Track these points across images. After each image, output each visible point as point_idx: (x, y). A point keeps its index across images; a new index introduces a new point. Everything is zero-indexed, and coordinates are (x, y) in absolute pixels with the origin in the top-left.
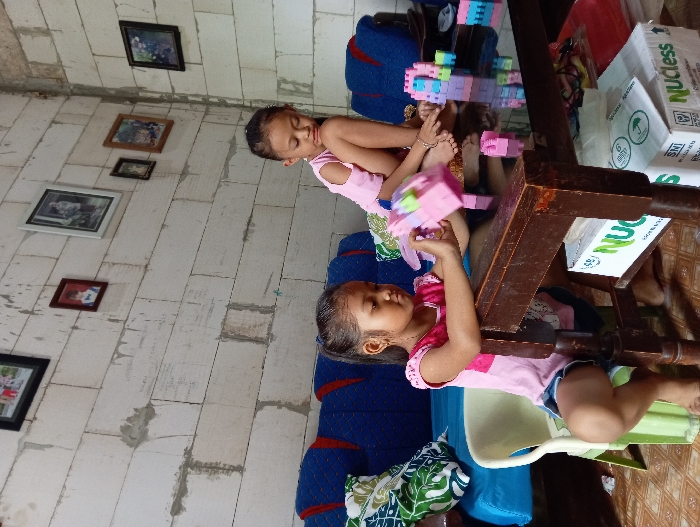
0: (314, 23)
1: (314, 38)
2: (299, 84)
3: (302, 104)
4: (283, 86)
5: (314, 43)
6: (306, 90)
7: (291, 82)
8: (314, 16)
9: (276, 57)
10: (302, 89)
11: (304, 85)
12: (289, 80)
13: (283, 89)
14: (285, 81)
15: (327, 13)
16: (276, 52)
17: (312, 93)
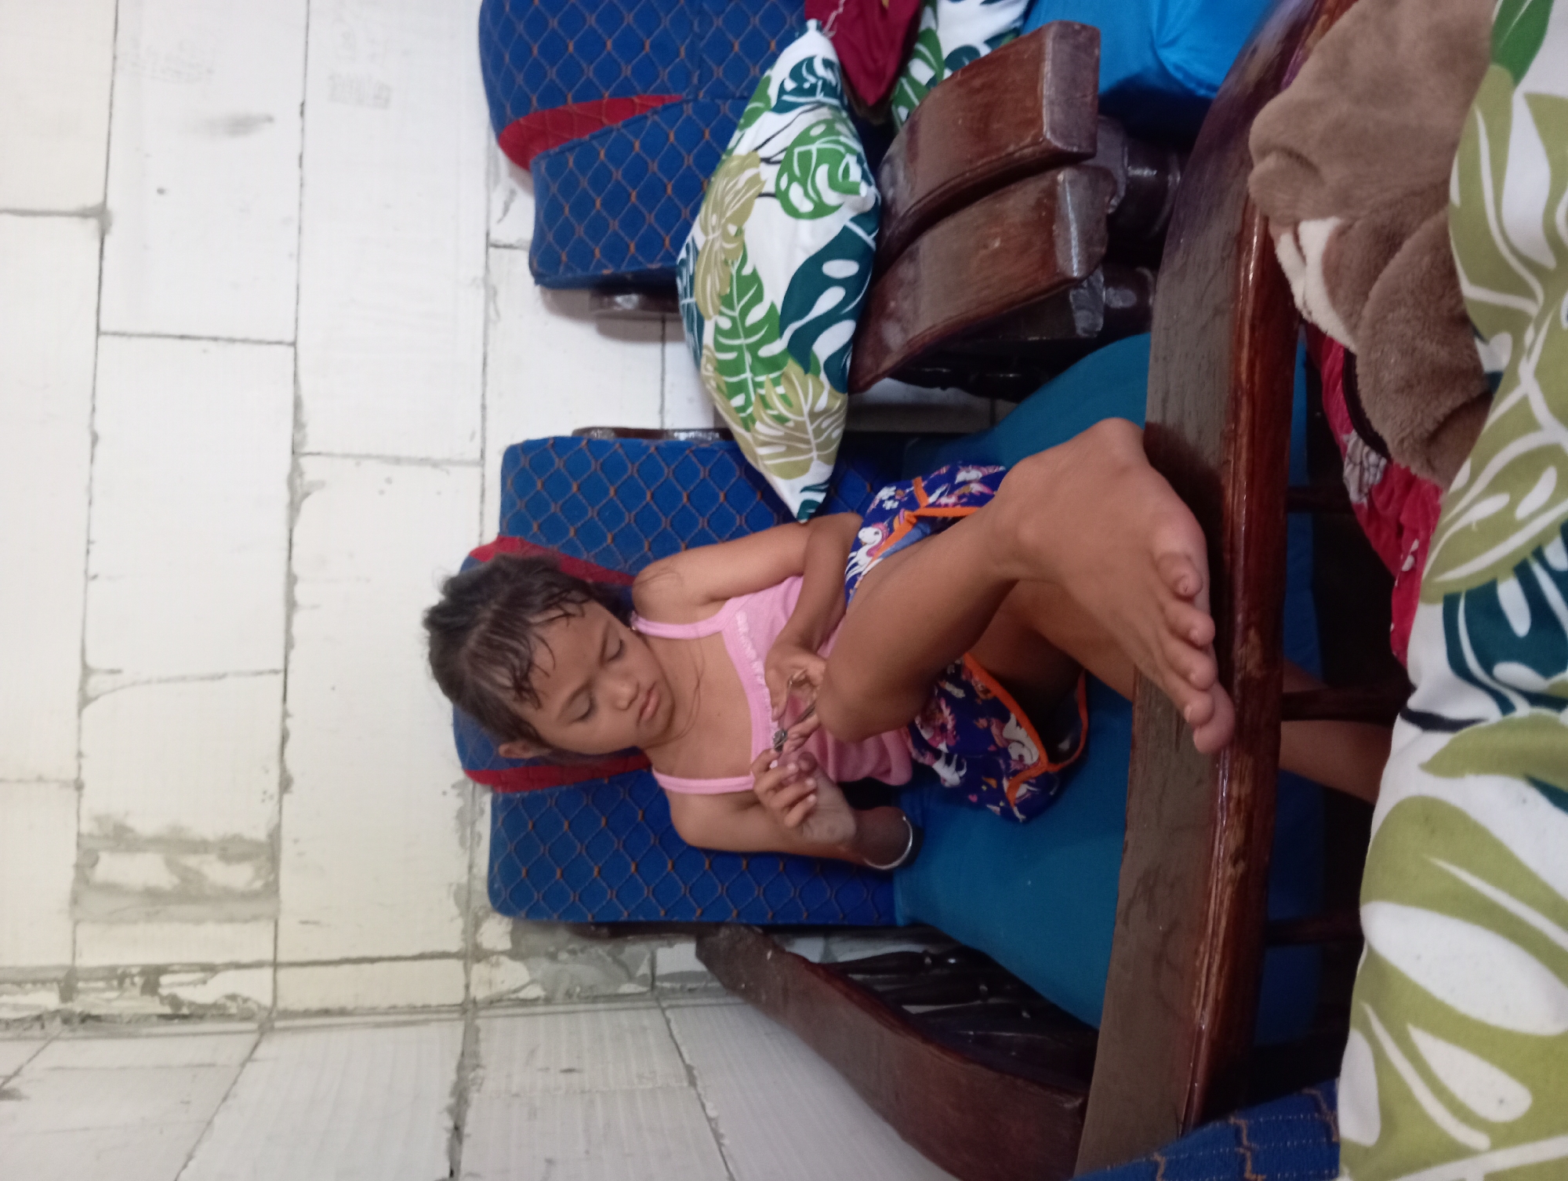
0: (294, 508)
1: (291, 580)
2: (200, 847)
3: (211, 969)
4: (111, 867)
5: (291, 605)
6: (241, 876)
7: (156, 842)
8: (296, 471)
9: (85, 701)
10: (218, 873)
11: (231, 850)
12: (145, 825)
13: (111, 889)
14: (121, 838)
15: (360, 458)
16: (87, 671)
17: (272, 889)
